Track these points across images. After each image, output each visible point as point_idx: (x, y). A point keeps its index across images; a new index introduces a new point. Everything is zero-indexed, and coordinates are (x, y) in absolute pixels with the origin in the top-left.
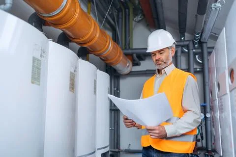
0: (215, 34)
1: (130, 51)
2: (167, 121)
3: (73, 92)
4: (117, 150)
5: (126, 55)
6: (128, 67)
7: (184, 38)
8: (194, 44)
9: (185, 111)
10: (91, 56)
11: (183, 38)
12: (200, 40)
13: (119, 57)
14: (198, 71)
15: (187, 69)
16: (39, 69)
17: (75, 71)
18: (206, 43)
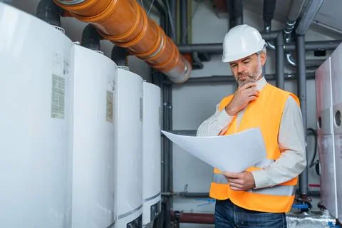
0: (317, 22)
1: (188, 48)
2: (256, 165)
3: (112, 122)
4: (168, 194)
5: (183, 54)
6: (186, 72)
7: (270, 28)
8: (285, 36)
9: (282, 150)
10: (131, 58)
11: (268, 28)
12: (294, 30)
13: (174, 59)
14: (290, 79)
15: (273, 75)
16: (62, 93)
17: (113, 89)
18: (304, 35)
